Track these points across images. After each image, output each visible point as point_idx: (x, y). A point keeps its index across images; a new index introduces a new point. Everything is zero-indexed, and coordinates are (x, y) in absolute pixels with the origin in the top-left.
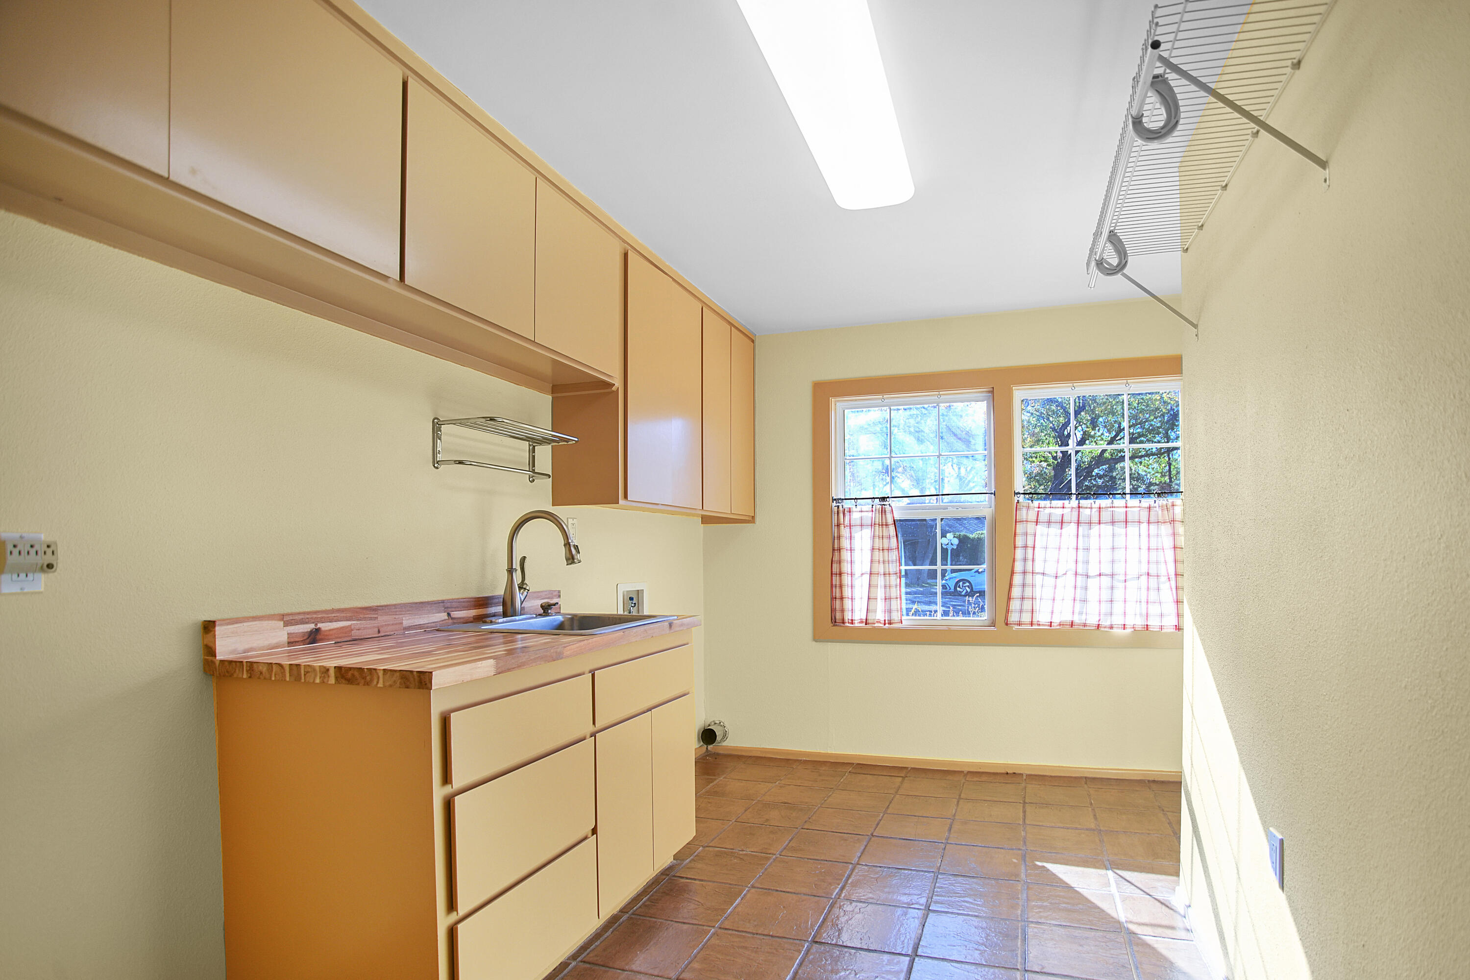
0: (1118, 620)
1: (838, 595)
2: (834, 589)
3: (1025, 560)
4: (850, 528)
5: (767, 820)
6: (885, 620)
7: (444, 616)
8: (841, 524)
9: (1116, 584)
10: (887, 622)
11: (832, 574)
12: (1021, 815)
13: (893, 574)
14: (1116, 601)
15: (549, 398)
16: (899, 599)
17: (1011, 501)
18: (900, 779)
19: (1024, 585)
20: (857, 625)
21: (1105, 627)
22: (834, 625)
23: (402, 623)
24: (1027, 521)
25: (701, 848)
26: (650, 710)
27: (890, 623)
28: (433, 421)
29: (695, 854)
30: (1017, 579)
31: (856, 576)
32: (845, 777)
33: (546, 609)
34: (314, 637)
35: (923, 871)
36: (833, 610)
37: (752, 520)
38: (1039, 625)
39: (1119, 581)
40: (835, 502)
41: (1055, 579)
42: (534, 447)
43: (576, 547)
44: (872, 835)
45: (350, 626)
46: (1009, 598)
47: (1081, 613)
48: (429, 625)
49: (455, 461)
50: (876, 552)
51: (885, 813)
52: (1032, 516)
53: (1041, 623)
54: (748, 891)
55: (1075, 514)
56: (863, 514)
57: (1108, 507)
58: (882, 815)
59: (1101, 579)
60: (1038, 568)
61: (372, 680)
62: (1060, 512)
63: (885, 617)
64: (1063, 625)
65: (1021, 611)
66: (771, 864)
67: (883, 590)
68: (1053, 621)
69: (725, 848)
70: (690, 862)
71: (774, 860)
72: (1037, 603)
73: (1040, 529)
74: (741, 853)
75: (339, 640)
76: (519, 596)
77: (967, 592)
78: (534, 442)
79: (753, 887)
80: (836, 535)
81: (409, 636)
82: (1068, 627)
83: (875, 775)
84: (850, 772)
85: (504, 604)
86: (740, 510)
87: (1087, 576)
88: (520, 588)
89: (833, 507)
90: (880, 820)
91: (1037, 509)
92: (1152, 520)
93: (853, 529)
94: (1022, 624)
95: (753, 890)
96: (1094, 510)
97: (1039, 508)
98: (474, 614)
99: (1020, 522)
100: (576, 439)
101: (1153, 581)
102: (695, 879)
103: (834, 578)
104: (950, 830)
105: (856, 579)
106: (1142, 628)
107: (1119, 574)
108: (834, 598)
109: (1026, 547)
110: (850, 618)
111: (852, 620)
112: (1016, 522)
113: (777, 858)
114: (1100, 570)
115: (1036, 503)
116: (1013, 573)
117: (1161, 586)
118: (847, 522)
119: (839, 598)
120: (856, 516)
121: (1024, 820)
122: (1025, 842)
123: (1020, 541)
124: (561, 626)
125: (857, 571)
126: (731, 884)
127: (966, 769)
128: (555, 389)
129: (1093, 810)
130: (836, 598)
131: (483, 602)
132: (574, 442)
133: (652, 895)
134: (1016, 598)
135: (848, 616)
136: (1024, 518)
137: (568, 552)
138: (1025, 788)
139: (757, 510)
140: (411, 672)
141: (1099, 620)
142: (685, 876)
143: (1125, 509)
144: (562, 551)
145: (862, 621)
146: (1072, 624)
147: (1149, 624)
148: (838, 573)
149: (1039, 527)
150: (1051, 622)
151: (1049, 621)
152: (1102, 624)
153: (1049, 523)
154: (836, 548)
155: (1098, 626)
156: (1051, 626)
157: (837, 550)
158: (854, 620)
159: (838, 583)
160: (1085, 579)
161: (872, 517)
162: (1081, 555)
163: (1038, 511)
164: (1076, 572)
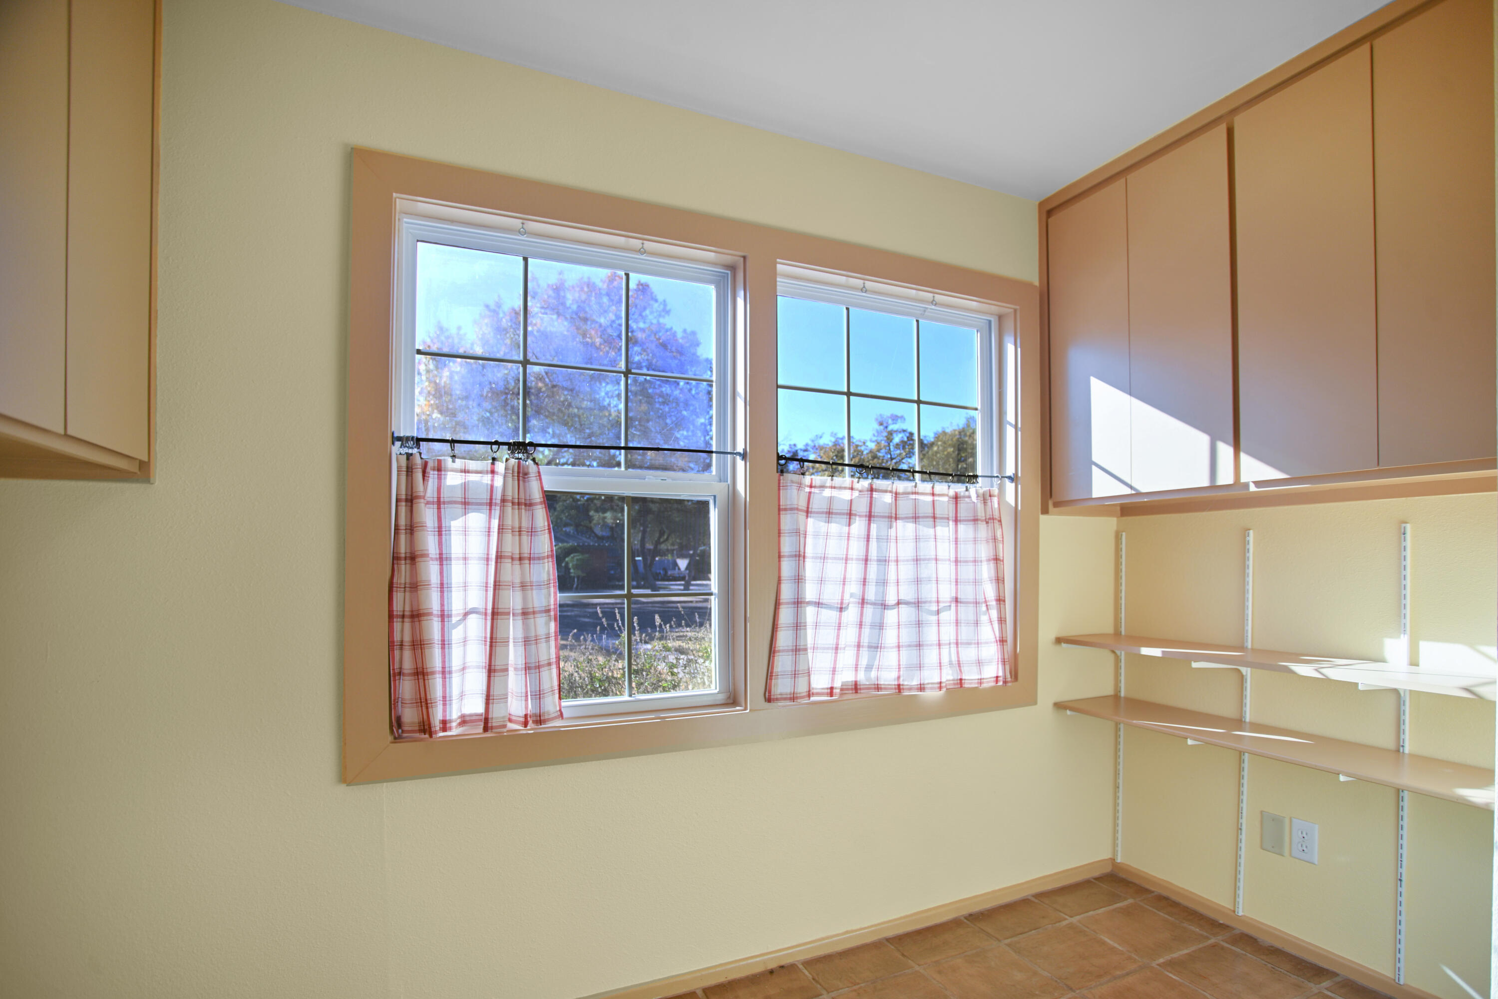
0: (931, 676)
2: (398, 652)
3: (794, 579)
4: (439, 508)
8: (418, 497)
9: (925, 617)
10: (532, 718)
13: (542, 612)
14: (927, 645)
16: (554, 667)
19: (793, 626)
20: (455, 729)
21: (910, 689)
22: (399, 739)
24: (794, 509)
27: (538, 721)
30: (786, 615)
31: (458, 620)
36: (395, 703)
38: (814, 695)
39: (931, 613)
40: (399, 443)
41: (838, 613)
46: (772, 650)
47: (869, 668)
50: (507, 565)
52: (802, 501)
53: (816, 691)
55: (865, 501)
56: (472, 477)
59: (901, 609)
60: (810, 592)
62: (846, 495)
63: (527, 709)
65: (792, 675)
67: (521, 649)
68: (834, 685)
72: (811, 657)
73: (813, 525)
80: (403, 522)
82: (853, 694)
87: (884, 606)
89: (394, 456)
91: (807, 490)
92: (962, 514)
93: (447, 511)
94: (797, 698)
97: (811, 487)
99: (784, 509)
101: (966, 613)
105: (458, 627)
106: (954, 684)
107: (930, 602)
108: (395, 675)
109: (794, 556)
110: (441, 718)
111: (446, 721)
112: (779, 510)
114: (900, 596)
115: (809, 478)
116: (777, 604)
117: (984, 618)
118: (431, 492)
119: (410, 675)
120: (453, 479)
123: (787, 547)
125: (460, 607)
130: (402, 674)
134: (784, 651)
135: (437, 714)
136: (790, 502)
141: (899, 678)
143: (929, 499)
145: (467, 719)
146: (856, 687)
147: (963, 678)
148: (407, 613)
149: (810, 521)
150: (832, 688)
151: (830, 686)
152: (906, 683)
153: (829, 514)
154: (403, 555)
155: (899, 688)
156: (831, 694)
157: (405, 559)
158: (451, 721)
159: (407, 638)
160: (879, 610)
161: (492, 486)
162: (873, 568)
163: (810, 493)
164: (863, 599)
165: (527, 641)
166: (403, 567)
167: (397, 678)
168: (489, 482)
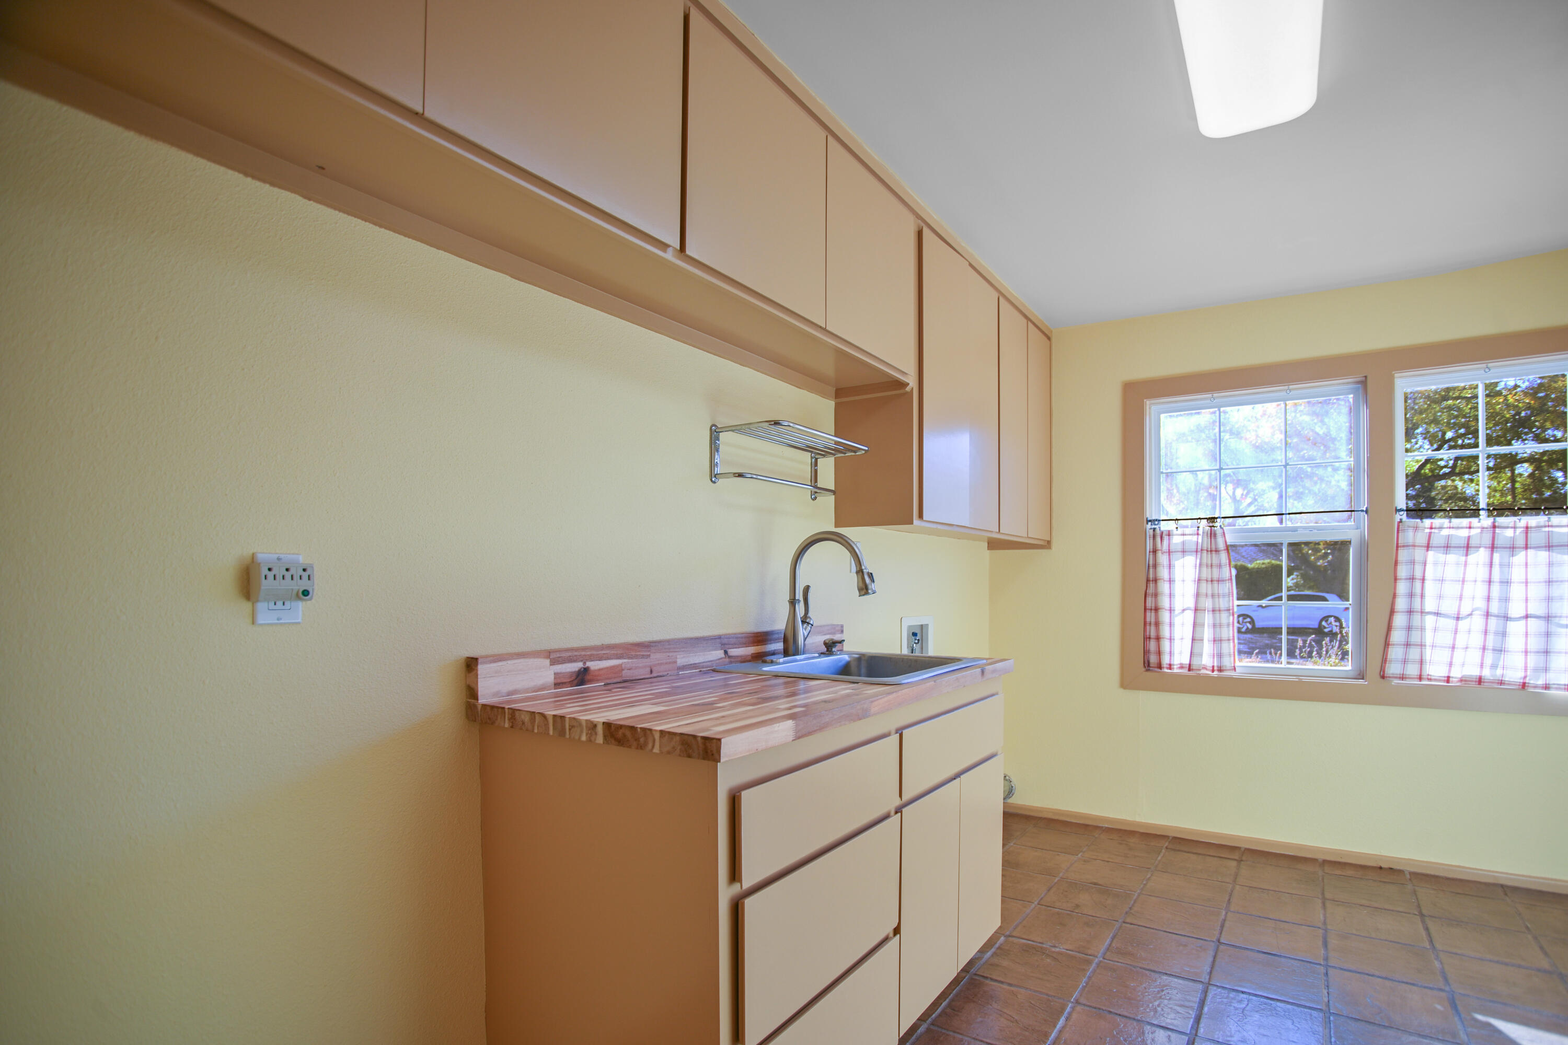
0: (1558, 678)
1: (1153, 634)
2: (1148, 627)
3: (1411, 595)
4: (1169, 555)
5: (1077, 906)
6: (1214, 667)
7: (720, 654)
8: (1158, 550)
9: (1555, 629)
10: (1216, 668)
11: (1145, 609)
12: (1424, 933)
13: (1225, 610)
14: (1555, 653)
15: (832, 405)
16: (1231, 641)
17: (1392, 519)
18: (1235, 863)
19: (1409, 628)
20: (1176, 670)
21: (1536, 687)
22: (1147, 670)
23: (675, 662)
24: (1414, 546)
25: (1002, 938)
26: (957, 776)
27: (1220, 670)
28: (711, 426)
29: (997, 945)
30: (1399, 620)
31: (1176, 612)
32: (1162, 855)
33: (830, 647)
34: (582, 677)
35: (1305, 1006)
36: (1146, 652)
37: (1048, 544)
38: (1430, 680)
39: (1559, 626)
40: (1149, 523)
41: (1455, 621)
42: (817, 460)
43: (871, 576)
44: (1219, 941)
46: (1388, 644)
47: (1494, 667)
48: (704, 664)
49: (736, 474)
50: (1204, 584)
51: (1228, 910)
52: (1421, 539)
53: (1432, 678)
54: (1072, 1009)
55: (1486, 536)
56: (1186, 538)
58: (1224, 913)
59: (1529, 622)
60: (1430, 604)
62: (1464, 533)
63: (1214, 662)
64: (1466, 681)
65: (1405, 661)
66: (1094, 971)
67: (1211, 630)
68: (1451, 675)
69: (1033, 941)
70: (992, 956)
71: (1098, 965)
72: (1428, 651)
73: (1434, 556)
74: (1053, 949)
75: (609, 682)
76: (802, 632)
78: (817, 453)
79: (1077, 1003)
80: (1151, 563)
81: (685, 677)
82: (1473, 684)
83: (1200, 854)
84: (1167, 848)
85: (785, 640)
86: (1037, 532)
87: (1507, 618)
88: (803, 622)
89: (1147, 529)
90: (1224, 920)
91: (1428, 531)
93: (1173, 556)
94: (1406, 678)
95: (1079, 1008)
96: (1518, 531)
97: (1431, 528)
98: (753, 652)
99: (1404, 546)
100: (867, 449)
102: (1002, 982)
103: (1148, 614)
104: (1325, 944)
105: (1177, 616)
108: (1147, 638)
109: (1412, 579)
110: (1168, 662)
111: (1170, 665)
112: (1397, 547)
113: (1100, 962)
114: (1527, 610)
115: (1427, 522)
116: (1392, 612)
118: (1165, 547)
119: (1153, 638)
120: (1176, 540)
121: (1431, 941)
122: (1446, 980)
123: (1402, 571)
124: (845, 670)
125: (1178, 605)
126: (1047, 995)
128: (840, 393)
129: (1534, 937)
130: (1150, 638)
131: (761, 638)
132: (863, 452)
133: (952, 1000)
134: (1397, 645)
135: (1166, 660)
136: (1410, 541)
137: (861, 580)
138: (1415, 892)
140: (694, 737)
141: (1525, 677)
142: (988, 976)
145: (1184, 666)
146: (1480, 680)
148: (1153, 608)
149: (1431, 553)
150: (1449, 677)
151: (1447, 675)
152: (1532, 682)
153: (1447, 548)
154: (1151, 579)
155: (1524, 685)
156: (1448, 681)
157: (1153, 581)
158: (1174, 665)
159: (1153, 620)
160: (1501, 621)
161: (1197, 542)
162: (1496, 589)
163: (1430, 533)
164: (1488, 612)
165: (1214, 626)
166: (1151, 585)
167: (1148, 640)
168: (1196, 540)
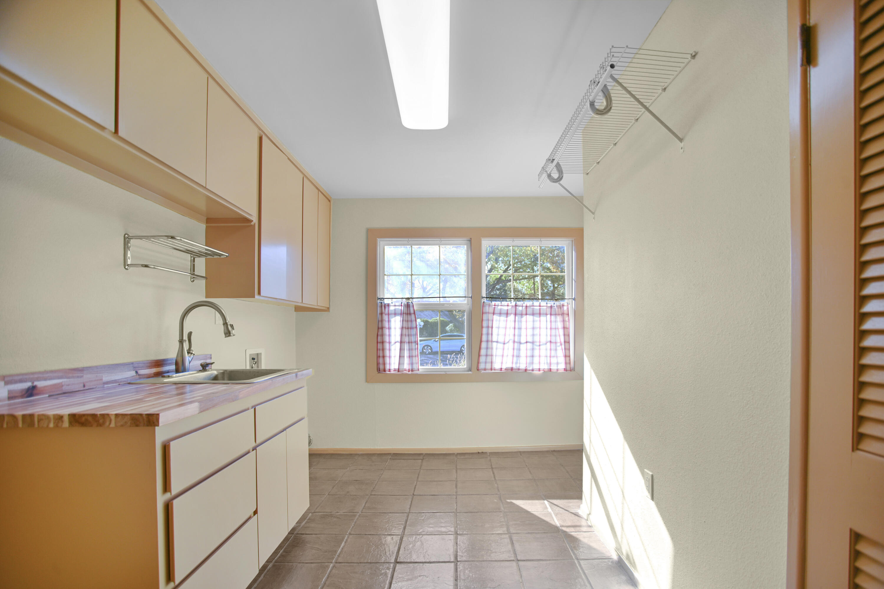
0: (536, 366)
1: (381, 355)
2: (379, 351)
3: (488, 334)
4: (389, 316)
5: (348, 492)
6: (409, 369)
7: (133, 373)
8: (383, 313)
9: (535, 347)
10: (410, 370)
11: (377, 342)
12: (492, 475)
13: (414, 342)
14: (535, 356)
15: (203, 226)
16: (417, 357)
17: (481, 301)
18: (420, 461)
19: (487, 348)
20: (392, 372)
21: (529, 370)
22: (379, 373)
23: (102, 380)
24: (489, 313)
25: (310, 514)
26: (285, 429)
27: (412, 371)
28: (125, 235)
29: (308, 518)
30: (484, 345)
31: (392, 344)
32: (388, 462)
33: (204, 367)
34: (31, 392)
35: (448, 512)
36: (378, 364)
37: (328, 309)
38: (495, 370)
39: (537, 346)
40: (379, 300)
41: (503, 345)
42: (194, 258)
43: (232, 326)
44: (413, 494)
45: (62, 383)
46: (479, 355)
47: (516, 363)
48: (122, 380)
49: (142, 265)
50: (404, 330)
51: (417, 481)
52: (491, 310)
53: (496, 369)
54: (348, 537)
55: (514, 309)
56: (397, 307)
57: (531, 306)
58: (416, 482)
59: (527, 344)
60: (495, 338)
61: (104, 423)
62: (506, 308)
63: (409, 367)
64: (507, 370)
65: (486, 363)
66: (358, 519)
67: (408, 352)
69: (326, 512)
70: (305, 523)
71: (359, 516)
72: (494, 357)
73: (496, 317)
74: (337, 514)
75: (52, 394)
76: (187, 358)
77: (429, 352)
78: (195, 255)
79: (350, 534)
80: (380, 319)
81: (109, 389)
82: (510, 371)
83: (405, 459)
84: (390, 459)
85: (177, 364)
86: (322, 303)
88: (188, 353)
89: (378, 303)
90: (416, 485)
91: (494, 307)
92: (553, 313)
93: (390, 316)
94: (486, 370)
95: (351, 536)
96: (524, 307)
97: (495, 305)
98: (155, 371)
99: (485, 313)
100: (228, 255)
101: (553, 346)
102: (312, 534)
103: (379, 345)
104: (456, 487)
105: (392, 345)
106: (548, 370)
107: (537, 342)
108: (378, 357)
109: (488, 327)
110: (389, 368)
111: (390, 369)
112: (483, 313)
113: (360, 514)
114: (526, 340)
115: (493, 303)
116: (481, 341)
117: (558, 348)
118: (387, 312)
119: (381, 357)
120: (392, 308)
121: (495, 477)
122: (498, 490)
123: (485, 324)
124: (216, 378)
125: (393, 340)
126: (335, 534)
127: (456, 452)
128: (209, 220)
129: (528, 468)
130: (380, 357)
131: (159, 363)
132: (225, 256)
133: (286, 548)
134: (483, 355)
135: (387, 367)
136: (487, 311)
137: (226, 329)
138: (490, 460)
139: (331, 304)
140: (141, 415)
141: (526, 367)
142: (304, 533)
143: (539, 308)
144: (222, 328)
145: (396, 370)
146: (512, 369)
147: (551, 368)
148: (381, 342)
149: (495, 316)
150: (501, 368)
152: (528, 368)
153: (500, 314)
154: (380, 327)
155: (526, 370)
156: (501, 370)
157: (381, 328)
158: (391, 369)
159: (381, 348)
160: (519, 344)
161: (401, 309)
162: (517, 330)
163: (494, 308)
164: (514, 341)
165: (409, 350)
166: (380, 330)
167: (379, 358)
168: (401, 308)
